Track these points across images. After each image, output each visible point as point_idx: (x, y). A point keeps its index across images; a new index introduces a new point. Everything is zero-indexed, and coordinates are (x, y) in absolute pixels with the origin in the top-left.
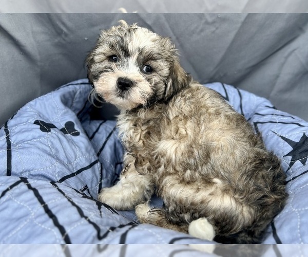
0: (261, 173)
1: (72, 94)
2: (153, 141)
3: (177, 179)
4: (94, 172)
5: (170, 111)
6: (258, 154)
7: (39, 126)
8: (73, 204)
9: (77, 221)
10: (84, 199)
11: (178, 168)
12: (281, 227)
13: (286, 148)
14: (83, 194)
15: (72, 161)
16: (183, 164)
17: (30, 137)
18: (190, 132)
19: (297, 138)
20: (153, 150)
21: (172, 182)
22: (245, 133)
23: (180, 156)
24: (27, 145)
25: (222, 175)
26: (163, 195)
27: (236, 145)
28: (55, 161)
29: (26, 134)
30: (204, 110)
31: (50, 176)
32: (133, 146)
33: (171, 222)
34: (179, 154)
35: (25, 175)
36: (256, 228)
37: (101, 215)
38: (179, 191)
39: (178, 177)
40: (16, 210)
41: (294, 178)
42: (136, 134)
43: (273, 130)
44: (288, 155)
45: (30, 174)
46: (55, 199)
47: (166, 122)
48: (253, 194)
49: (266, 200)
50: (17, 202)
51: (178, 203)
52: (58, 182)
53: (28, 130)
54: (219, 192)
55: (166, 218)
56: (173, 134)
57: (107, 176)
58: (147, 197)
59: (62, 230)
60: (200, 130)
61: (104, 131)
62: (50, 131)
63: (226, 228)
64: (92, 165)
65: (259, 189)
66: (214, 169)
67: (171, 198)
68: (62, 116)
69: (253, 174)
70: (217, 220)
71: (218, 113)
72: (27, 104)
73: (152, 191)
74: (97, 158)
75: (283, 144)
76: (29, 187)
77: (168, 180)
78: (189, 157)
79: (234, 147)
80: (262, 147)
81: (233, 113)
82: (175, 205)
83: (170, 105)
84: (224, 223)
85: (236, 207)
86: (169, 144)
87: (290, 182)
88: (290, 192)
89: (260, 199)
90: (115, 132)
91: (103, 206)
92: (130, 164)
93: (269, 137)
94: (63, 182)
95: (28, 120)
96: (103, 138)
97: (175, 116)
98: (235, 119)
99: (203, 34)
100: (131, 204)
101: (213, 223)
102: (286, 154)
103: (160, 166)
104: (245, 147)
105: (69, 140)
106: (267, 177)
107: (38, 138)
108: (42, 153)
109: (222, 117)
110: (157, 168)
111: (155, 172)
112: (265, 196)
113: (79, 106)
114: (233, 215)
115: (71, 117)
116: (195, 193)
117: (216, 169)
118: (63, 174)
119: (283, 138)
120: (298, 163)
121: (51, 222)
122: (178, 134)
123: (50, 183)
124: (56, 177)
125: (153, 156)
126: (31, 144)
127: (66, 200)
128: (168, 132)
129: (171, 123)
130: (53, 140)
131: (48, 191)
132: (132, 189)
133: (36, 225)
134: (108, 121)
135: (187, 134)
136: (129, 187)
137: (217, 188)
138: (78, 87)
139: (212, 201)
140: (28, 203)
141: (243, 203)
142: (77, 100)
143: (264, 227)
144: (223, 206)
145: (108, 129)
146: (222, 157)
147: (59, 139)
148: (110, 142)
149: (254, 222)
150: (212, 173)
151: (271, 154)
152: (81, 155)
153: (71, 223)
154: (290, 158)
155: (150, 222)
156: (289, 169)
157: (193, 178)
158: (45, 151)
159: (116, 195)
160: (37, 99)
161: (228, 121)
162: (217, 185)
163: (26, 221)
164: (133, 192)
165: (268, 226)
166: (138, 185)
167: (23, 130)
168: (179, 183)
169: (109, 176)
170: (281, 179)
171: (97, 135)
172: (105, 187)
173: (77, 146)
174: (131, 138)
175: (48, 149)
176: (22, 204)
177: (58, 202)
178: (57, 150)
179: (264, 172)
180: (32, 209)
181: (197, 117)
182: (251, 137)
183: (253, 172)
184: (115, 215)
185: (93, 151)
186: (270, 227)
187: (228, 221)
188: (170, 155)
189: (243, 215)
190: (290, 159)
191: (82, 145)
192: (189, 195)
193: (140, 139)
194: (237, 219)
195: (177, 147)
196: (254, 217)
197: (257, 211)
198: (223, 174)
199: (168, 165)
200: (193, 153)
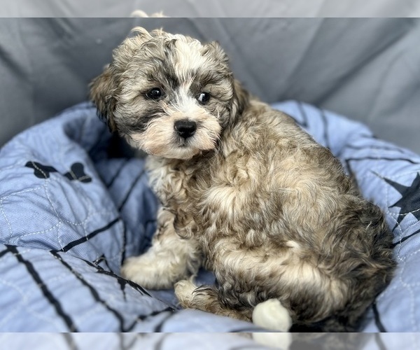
0: (356, 232)
1: (81, 122)
2: (200, 188)
3: (236, 243)
4: (114, 234)
6: (352, 203)
7: (32, 170)
8: (84, 283)
9: (90, 307)
10: (99, 275)
11: (237, 227)
12: (386, 310)
13: (391, 196)
14: (99, 268)
15: (82, 218)
16: (244, 222)
17: (20, 186)
18: (253, 175)
19: (409, 180)
20: (199, 201)
21: (228, 247)
22: (332, 174)
23: (239, 209)
24: (16, 198)
25: (300, 236)
26: (216, 266)
27: (319, 192)
28: (57, 221)
29: (14, 182)
30: (272, 142)
31: (50, 242)
32: (172, 198)
33: (226, 306)
34: (238, 207)
35: (13, 242)
36: (350, 313)
37: (125, 298)
38: (238, 260)
39: (236, 240)
40: (1, 292)
41: (404, 239)
42: (175, 180)
43: (373, 169)
44: (395, 205)
45: (21, 241)
46: (57, 276)
47: (218, 160)
48: (345, 262)
49: (364, 271)
50: (2, 282)
51: (237, 277)
52: (61, 250)
53: (16, 176)
54: (296, 260)
55: (220, 299)
56: (229, 178)
57: (133, 241)
58: (193, 270)
59: (68, 321)
60: (268, 171)
61: (128, 176)
62: (48, 176)
64: (110, 225)
65: (354, 255)
66: (288, 228)
67: (227, 271)
68: (66, 153)
69: (344, 232)
70: (294, 301)
71: (292, 147)
72: (15, 138)
74: (117, 215)
75: (388, 190)
76: (20, 259)
77: (222, 245)
78: (252, 212)
79: (317, 195)
80: (356, 194)
81: (313, 145)
82: (232, 281)
83: (225, 134)
84: (304, 305)
85: (321, 282)
86: (223, 194)
87: (400, 245)
88: (400, 259)
89: (356, 269)
91: (127, 285)
92: (166, 224)
93: (367, 180)
94: (69, 251)
95: (16, 162)
97: (231, 150)
98: (317, 154)
100: (169, 280)
101: (289, 306)
102: (392, 203)
103: (209, 225)
104: (333, 194)
105: (76, 190)
106: (366, 237)
107: (31, 187)
108: (37, 209)
109: (299, 152)
110: (204, 228)
111: (203, 233)
112: (363, 265)
113: (91, 139)
114: (316, 294)
115: (79, 156)
116: (261, 262)
117: (291, 227)
118: (69, 239)
119: (388, 181)
120: (410, 217)
121: (51, 310)
122: (237, 178)
123: (50, 253)
124: (59, 244)
125: (199, 209)
126: (21, 197)
127: (73, 277)
128: (221, 175)
129: (226, 163)
130: (53, 190)
131: (46, 264)
132: (170, 259)
135: (249, 177)
136: (166, 257)
137: (293, 254)
139: (286, 274)
140: (18, 283)
141: (331, 275)
142: (88, 131)
143: (362, 310)
144: (302, 280)
146: (299, 209)
147: (63, 189)
148: (137, 192)
149: (348, 303)
150: (285, 233)
151: (370, 204)
152: (94, 210)
153: (81, 311)
154: (398, 209)
155: (195, 306)
156: (397, 226)
157: (259, 241)
158: (42, 207)
159: (146, 268)
160: (29, 130)
161: (307, 158)
162: (294, 250)
164: (172, 264)
165: (367, 309)
166: (178, 254)
167: (10, 176)
168: (237, 249)
169: (137, 240)
170: (386, 239)
171: (117, 181)
173: (89, 198)
174: (169, 186)
175: (46, 203)
176: (9, 284)
177: (62, 281)
178: (59, 204)
179: (361, 230)
180: (25, 291)
181: (263, 152)
182: (341, 179)
183: (345, 230)
184: (145, 298)
185: (112, 204)
186: (371, 311)
187: (310, 302)
188: (225, 208)
189: (332, 294)
190: (399, 212)
191: (96, 196)
192: (252, 266)
193: (182, 187)
194: (323, 300)
195: (235, 198)
196: (348, 297)
197: (352, 287)
198: (301, 234)
199: (222, 223)
200: (258, 205)
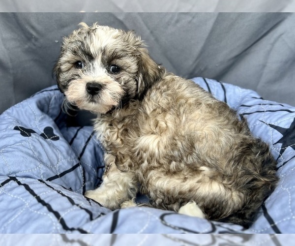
0: (248, 158)
1: (47, 99)
2: (131, 137)
3: (163, 172)
4: (77, 174)
5: (146, 106)
6: (245, 139)
7: (19, 132)
8: (63, 195)
9: (69, 208)
11: (162, 161)
13: (275, 136)
15: (55, 164)
16: (167, 157)
17: (12, 142)
18: (170, 125)
19: (288, 124)
20: (133, 147)
21: (158, 175)
22: (229, 120)
23: (163, 149)
24: (10, 149)
25: (209, 164)
26: (150, 189)
27: (220, 132)
28: (39, 163)
29: (8, 140)
30: (183, 101)
31: (36, 177)
32: (111, 144)
34: (162, 147)
35: (13, 175)
36: (246, 211)
37: (91, 204)
38: (166, 182)
39: (163, 170)
40: (11, 201)
41: (285, 163)
42: (113, 133)
43: (261, 119)
44: (278, 142)
46: (45, 192)
47: (144, 117)
48: (242, 178)
49: (256, 183)
50: (10, 196)
51: (165, 194)
52: (46, 180)
53: (8, 136)
54: (207, 179)
56: (153, 127)
57: (90, 179)
58: (132, 195)
59: (57, 215)
60: (180, 121)
61: (83, 137)
62: (30, 135)
63: (216, 214)
64: (74, 168)
65: (248, 173)
66: (199, 158)
67: (159, 190)
68: (40, 121)
69: (240, 159)
72: (4, 113)
73: (136, 190)
74: (78, 162)
75: (273, 132)
76: (19, 183)
77: (153, 174)
78: (173, 150)
79: (219, 134)
81: (214, 101)
82: (162, 197)
83: (146, 99)
84: (214, 209)
85: (226, 193)
87: (281, 167)
88: (281, 176)
89: (249, 183)
90: (93, 137)
92: (111, 164)
93: (257, 127)
95: (7, 127)
96: (82, 143)
97: (152, 110)
98: (217, 107)
99: (178, 25)
100: (116, 203)
102: (275, 141)
103: (143, 162)
104: (230, 133)
105: (49, 144)
107: (19, 142)
108: (26, 156)
109: (203, 106)
110: (139, 165)
111: (138, 168)
112: (254, 180)
113: (56, 112)
114: (222, 200)
115: (49, 123)
116: (182, 182)
117: (202, 158)
118: (47, 175)
119: (272, 126)
120: (289, 149)
121: (45, 208)
122: (158, 127)
123: (38, 181)
124: (41, 178)
125: (134, 153)
126: (14, 148)
127: (56, 192)
128: (147, 127)
129: (149, 118)
130: (34, 144)
131: (37, 186)
132: (116, 188)
133: (32, 212)
134: (85, 127)
135: (167, 127)
136: (113, 186)
137: (204, 175)
138: (52, 93)
139: (200, 189)
140: (21, 196)
141: (232, 188)
142: (53, 106)
143: (256, 208)
144: (212, 192)
145: (86, 135)
146: (207, 145)
147: (41, 143)
148: (90, 147)
149: (244, 205)
150: (198, 162)
152: (63, 158)
153: (64, 210)
154: (280, 145)
156: (280, 156)
157: (179, 169)
158: (29, 154)
160: (13, 107)
161: (210, 110)
162: (204, 172)
163: (22, 209)
164: (117, 191)
166: (121, 184)
168: (164, 175)
169: (92, 179)
171: (75, 141)
172: (89, 190)
173: (58, 150)
174: (108, 137)
175: (30, 152)
176: (15, 197)
177: (49, 194)
178: (39, 153)
179: (252, 157)
180: (26, 200)
181: (176, 108)
182: (236, 123)
183: (241, 156)
185: (74, 155)
187: (218, 206)
188: (153, 149)
189: (232, 200)
190: (281, 147)
191: (63, 149)
192: (176, 185)
193: (118, 137)
194: (227, 204)
195: (159, 141)
196: (244, 201)
197: (247, 195)
198: (210, 162)
199: (151, 159)
200: (176, 145)
